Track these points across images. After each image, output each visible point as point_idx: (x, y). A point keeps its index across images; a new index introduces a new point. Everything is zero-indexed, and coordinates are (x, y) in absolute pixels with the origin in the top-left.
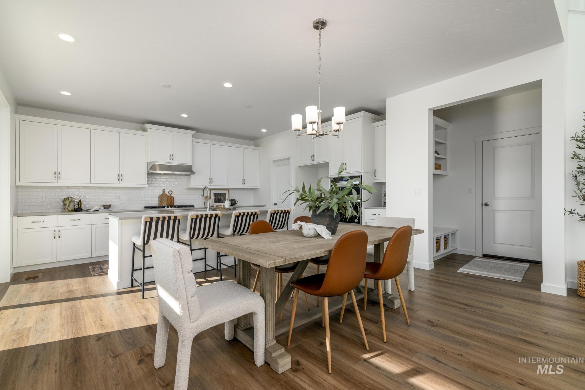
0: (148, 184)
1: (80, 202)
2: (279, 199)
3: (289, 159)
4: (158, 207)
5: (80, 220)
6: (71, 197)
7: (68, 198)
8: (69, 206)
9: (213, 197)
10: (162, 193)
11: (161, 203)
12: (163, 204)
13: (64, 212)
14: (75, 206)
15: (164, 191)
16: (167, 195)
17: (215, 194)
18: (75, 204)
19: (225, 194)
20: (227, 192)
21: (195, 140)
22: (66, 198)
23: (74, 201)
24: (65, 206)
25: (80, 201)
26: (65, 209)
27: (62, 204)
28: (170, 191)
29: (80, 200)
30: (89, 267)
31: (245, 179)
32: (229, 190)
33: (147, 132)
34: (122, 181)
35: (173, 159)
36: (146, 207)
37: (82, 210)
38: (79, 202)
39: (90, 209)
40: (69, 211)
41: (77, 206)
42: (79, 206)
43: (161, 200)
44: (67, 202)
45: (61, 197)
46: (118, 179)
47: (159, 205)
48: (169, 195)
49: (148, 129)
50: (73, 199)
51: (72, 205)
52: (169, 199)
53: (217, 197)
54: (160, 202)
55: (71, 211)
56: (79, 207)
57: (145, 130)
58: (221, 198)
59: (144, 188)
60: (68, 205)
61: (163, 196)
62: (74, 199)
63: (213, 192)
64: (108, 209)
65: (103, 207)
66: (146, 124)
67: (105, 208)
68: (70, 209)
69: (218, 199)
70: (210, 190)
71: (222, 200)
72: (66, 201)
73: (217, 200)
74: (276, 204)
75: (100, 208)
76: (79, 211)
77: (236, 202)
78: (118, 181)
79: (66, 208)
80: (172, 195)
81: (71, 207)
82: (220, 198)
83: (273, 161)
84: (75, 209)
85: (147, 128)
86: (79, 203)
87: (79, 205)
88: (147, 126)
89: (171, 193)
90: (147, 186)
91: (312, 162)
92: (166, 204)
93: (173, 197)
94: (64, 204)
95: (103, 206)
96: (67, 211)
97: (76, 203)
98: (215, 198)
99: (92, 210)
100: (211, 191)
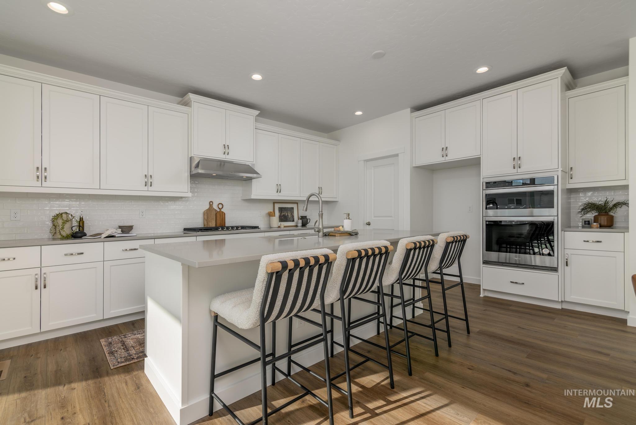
0: (190, 192)
1: (81, 222)
2: (375, 217)
3: (397, 155)
4: (204, 230)
5: (82, 253)
6: (66, 213)
7: (61, 214)
8: (63, 228)
9: (277, 213)
10: (209, 206)
11: (207, 223)
12: (211, 224)
13: (54, 239)
14: (74, 229)
15: (211, 203)
16: (216, 210)
17: (281, 209)
18: (73, 225)
19: (293, 208)
20: (295, 206)
21: (259, 124)
22: (57, 215)
23: (71, 220)
24: (55, 228)
25: (81, 220)
26: (55, 233)
27: (50, 224)
28: (220, 204)
29: (82, 218)
30: (101, 340)
31: (321, 188)
32: (297, 203)
33: (190, 106)
34: (151, 186)
35: (228, 153)
36: (185, 229)
37: (85, 235)
38: (79, 222)
39: (100, 234)
40: (63, 237)
41: (76, 229)
42: (79, 228)
43: (207, 218)
44: (60, 222)
45: (48, 212)
46: (146, 182)
47: (204, 225)
48: (218, 210)
49: (193, 102)
50: (70, 216)
51: (67, 226)
52: (218, 215)
53: (283, 214)
54: (207, 220)
55: (67, 238)
56: (79, 230)
57: (187, 104)
58: (288, 215)
59: (184, 199)
60: (61, 227)
61: (209, 212)
62: (72, 215)
63: (277, 206)
64: (128, 233)
65: (119, 231)
66: (189, 93)
67: (123, 232)
68: (64, 234)
69: (284, 216)
70: (274, 203)
71: (290, 218)
72: (57, 219)
73: (282, 218)
74: (369, 224)
75: (116, 231)
76: (80, 237)
77: (309, 220)
78: (146, 186)
79: (58, 231)
80: (223, 210)
81: (67, 231)
82: (286, 215)
83: (365, 161)
84: (73, 233)
85: (191, 101)
86: (79, 224)
87: (79, 226)
88: (191, 96)
89: (220, 206)
90: (190, 195)
91: (443, 159)
92: (215, 223)
93: (225, 214)
94: (54, 225)
95: (120, 227)
96: (60, 237)
97: (75, 224)
98: (280, 215)
99: (104, 236)
100: (275, 205)
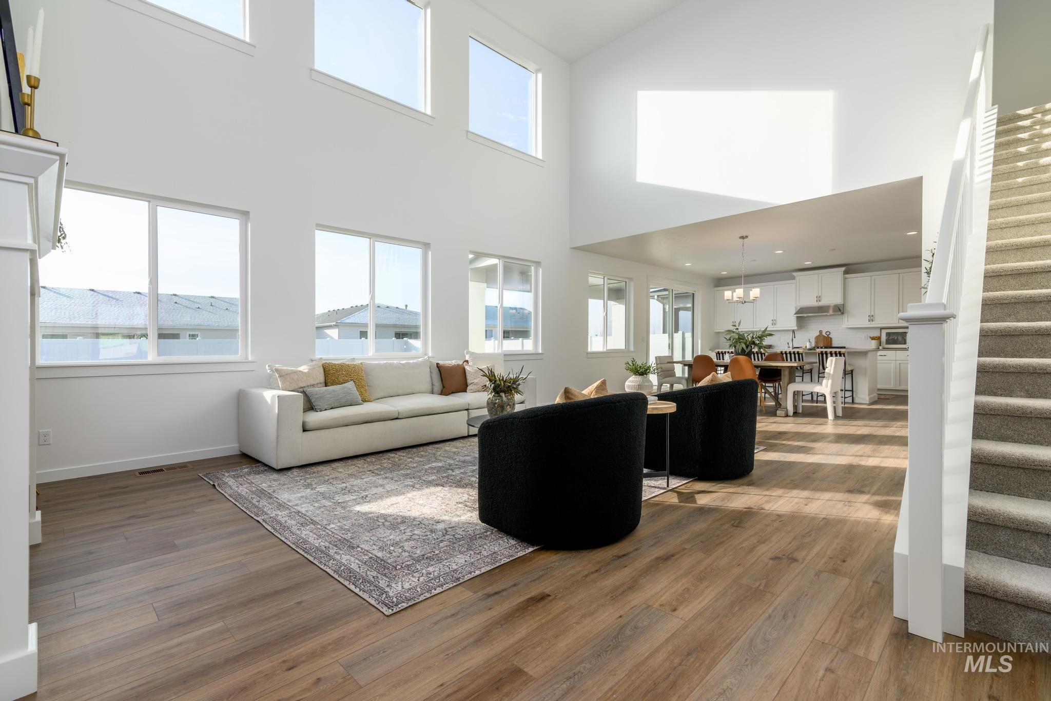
0: (797, 326)
10: (818, 334)
12: (820, 345)
15: (821, 332)
16: (824, 336)
17: (888, 334)
19: (905, 333)
20: (908, 331)
21: (847, 276)
28: (827, 331)
33: (795, 280)
34: (775, 325)
43: (817, 341)
47: (815, 346)
48: (826, 336)
49: (796, 277)
52: (825, 340)
53: (891, 338)
54: (817, 343)
57: (793, 278)
58: (897, 339)
61: (819, 337)
63: (884, 333)
69: (893, 339)
71: (900, 341)
73: (890, 341)
78: (772, 325)
80: (830, 336)
88: (795, 274)
89: (828, 333)
90: (797, 328)
92: (823, 345)
93: (831, 338)
98: (888, 339)
100: (882, 330)
